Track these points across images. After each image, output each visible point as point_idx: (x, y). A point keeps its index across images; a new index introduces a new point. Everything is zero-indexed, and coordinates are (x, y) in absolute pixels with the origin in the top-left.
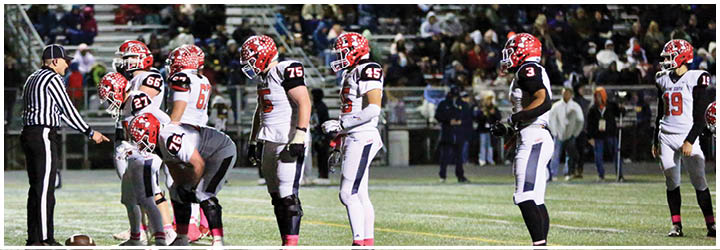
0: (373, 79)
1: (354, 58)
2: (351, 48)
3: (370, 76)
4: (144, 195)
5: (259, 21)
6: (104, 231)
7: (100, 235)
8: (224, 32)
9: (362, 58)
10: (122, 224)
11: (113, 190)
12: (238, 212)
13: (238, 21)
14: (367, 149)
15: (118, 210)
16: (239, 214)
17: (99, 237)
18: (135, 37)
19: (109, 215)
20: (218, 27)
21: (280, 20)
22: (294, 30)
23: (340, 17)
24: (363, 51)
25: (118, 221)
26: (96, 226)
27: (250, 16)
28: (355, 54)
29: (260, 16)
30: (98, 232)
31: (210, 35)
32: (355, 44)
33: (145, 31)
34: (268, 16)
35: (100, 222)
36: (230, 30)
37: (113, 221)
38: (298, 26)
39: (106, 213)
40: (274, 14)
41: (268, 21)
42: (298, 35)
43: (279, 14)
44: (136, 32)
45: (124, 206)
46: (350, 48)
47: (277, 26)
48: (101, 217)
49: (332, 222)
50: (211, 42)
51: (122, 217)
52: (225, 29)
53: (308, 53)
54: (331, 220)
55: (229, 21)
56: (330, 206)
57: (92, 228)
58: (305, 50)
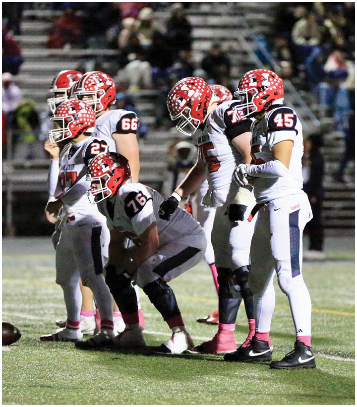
0: (284, 128)
1: (264, 102)
2: (260, 88)
3: (280, 125)
4: (93, 272)
5: (234, 45)
6: (32, 317)
7: (27, 322)
8: (190, 61)
9: (274, 103)
10: (56, 309)
11: (44, 264)
12: (206, 294)
13: (206, 46)
14: (294, 217)
15: (51, 291)
16: (208, 297)
17: (25, 326)
18: (74, 65)
19: (38, 297)
20: (183, 54)
21: (262, 46)
22: (280, 58)
23: (340, 41)
24: (276, 94)
25: (51, 305)
26: (22, 311)
27: (224, 39)
28: (264, 98)
29: (236, 40)
30: (25, 319)
31: (171, 64)
32: (265, 83)
33: (87, 57)
34: (248, 39)
35: (27, 306)
36: (197, 58)
37: (44, 305)
38: (286, 53)
39: (34, 294)
40: (254, 37)
41: (247, 46)
42: (285, 64)
43: (262, 37)
44: (75, 58)
45: (59, 286)
46: (258, 88)
47: (259, 53)
48: (29, 300)
49: (328, 308)
50: (172, 72)
51: (56, 301)
52: (190, 56)
53: (298, 87)
54: (327, 305)
55: (196, 45)
56: (326, 288)
57: (16, 314)
58: (295, 85)
